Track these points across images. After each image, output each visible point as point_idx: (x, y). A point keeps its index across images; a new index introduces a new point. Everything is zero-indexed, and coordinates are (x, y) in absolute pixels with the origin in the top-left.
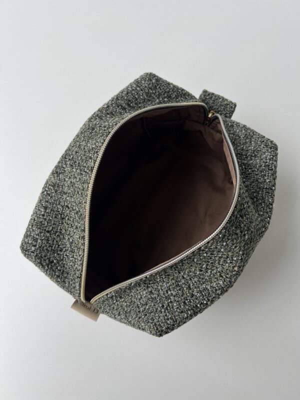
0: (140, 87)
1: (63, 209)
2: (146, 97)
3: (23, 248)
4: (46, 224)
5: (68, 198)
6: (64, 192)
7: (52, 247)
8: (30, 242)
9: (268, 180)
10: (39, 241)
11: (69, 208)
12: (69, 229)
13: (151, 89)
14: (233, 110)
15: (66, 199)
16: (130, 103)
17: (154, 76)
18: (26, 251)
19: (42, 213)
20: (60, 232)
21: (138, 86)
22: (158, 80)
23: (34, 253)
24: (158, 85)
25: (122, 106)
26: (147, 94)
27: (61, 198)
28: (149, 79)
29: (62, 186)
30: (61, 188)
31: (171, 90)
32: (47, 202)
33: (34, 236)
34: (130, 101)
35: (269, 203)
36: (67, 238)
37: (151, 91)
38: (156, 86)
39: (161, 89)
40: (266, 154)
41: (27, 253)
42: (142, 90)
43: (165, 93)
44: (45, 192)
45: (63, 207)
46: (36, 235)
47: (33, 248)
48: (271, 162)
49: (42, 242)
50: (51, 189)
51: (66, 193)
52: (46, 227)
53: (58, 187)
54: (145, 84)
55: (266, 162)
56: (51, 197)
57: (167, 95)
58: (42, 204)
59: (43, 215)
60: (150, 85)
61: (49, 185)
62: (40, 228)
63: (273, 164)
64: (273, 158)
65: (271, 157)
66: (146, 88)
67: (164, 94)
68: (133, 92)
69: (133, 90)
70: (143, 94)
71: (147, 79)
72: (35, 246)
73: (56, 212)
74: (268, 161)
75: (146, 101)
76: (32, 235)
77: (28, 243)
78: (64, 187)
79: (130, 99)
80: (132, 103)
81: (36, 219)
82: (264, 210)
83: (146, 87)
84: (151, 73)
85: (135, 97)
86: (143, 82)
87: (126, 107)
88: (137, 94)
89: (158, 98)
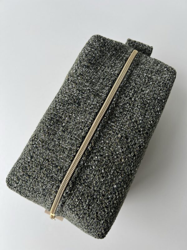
0: (93, 48)
1: (44, 161)
2: (100, 54)
3: (9, 183)
4: (29, 169)
5: (50, 154)
6: (49, 149)
7: (29, 188)
8: (15, 180)
9: (162, 94)
10: (21, 181)
11: (48, 161)
12: (44, 178)
13: (103, 48)
14: (150, 52)
15: (48, 153)
16: (90, 61)
17: (100, 37)
18: (11, 185)
19: (29, 160)
20: (37, 179)
21: (92, 48)
22: (104, 39)
23: (16, 188)
24: (106, 43)
25: (85, 66)
26: (101, 51)
27: (44, 152)
28: (98, 40)
29: (49, 144)
30: (47, 145)
31: (115, 45)
32: (34, 153)
33: (18, 176)
34: (90, 60)
35: (157, 111)
36: (41, 185)
37: (103, 49)
38: (104, 44)
39: (108, 46)
40: (166, 75)
41: (11, 187)
42: (96, 50)
43: (112, 47)
44: (35, 146)
45: (44, 159)
46: (20, 176)
47: (16, 185)
48: (168, 82)
49: (23, 182)
50: (40, 144)
51: (51, 150)
52: (28, 172)
53: (45, 143)
54: (96, 45)
55: (164, 81)
56: (38, 150)
57: (114, 49)
58: (30, 154)
59: (29, 162)
60: (101, 45)
61: (39, 141)
62: (24, 172)
63: (169, 83)
64: (170, 79)
65: (169, 78)
66: (98, 48)
67: (112, 49)
68: (90, 53)
69: (89, 52)
70: (97, 52)
71: (97, 40)
72: (17, 183)
73: (38, 162)
74: (166, 80)
75: (101, 57)
76: (18, 175)
77: (13, 180)
78: (50, 145)
79: (90, 59)
80: (92, 61)
81: (23, 164)
82: (151, 114)
83: (98, 46)
84: (97, 36)
85: (93, 56)
86: (95, 44)
87: (89, 65)
88: (94, 53)
89: (109, 52)
